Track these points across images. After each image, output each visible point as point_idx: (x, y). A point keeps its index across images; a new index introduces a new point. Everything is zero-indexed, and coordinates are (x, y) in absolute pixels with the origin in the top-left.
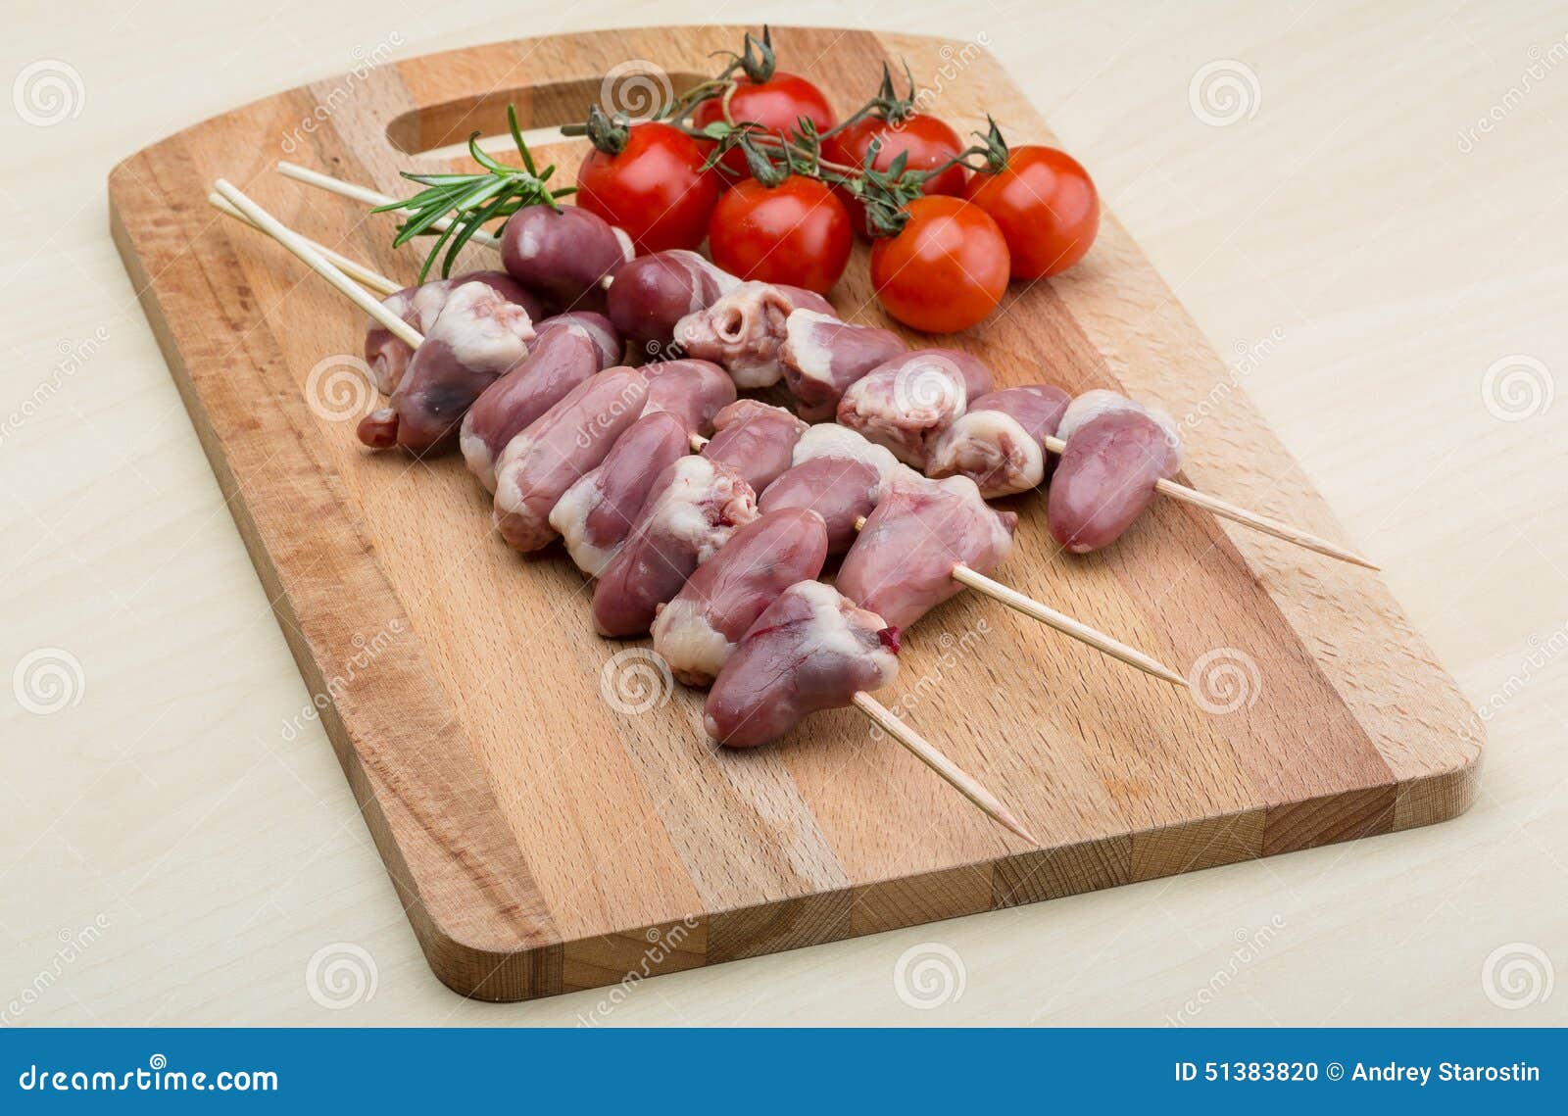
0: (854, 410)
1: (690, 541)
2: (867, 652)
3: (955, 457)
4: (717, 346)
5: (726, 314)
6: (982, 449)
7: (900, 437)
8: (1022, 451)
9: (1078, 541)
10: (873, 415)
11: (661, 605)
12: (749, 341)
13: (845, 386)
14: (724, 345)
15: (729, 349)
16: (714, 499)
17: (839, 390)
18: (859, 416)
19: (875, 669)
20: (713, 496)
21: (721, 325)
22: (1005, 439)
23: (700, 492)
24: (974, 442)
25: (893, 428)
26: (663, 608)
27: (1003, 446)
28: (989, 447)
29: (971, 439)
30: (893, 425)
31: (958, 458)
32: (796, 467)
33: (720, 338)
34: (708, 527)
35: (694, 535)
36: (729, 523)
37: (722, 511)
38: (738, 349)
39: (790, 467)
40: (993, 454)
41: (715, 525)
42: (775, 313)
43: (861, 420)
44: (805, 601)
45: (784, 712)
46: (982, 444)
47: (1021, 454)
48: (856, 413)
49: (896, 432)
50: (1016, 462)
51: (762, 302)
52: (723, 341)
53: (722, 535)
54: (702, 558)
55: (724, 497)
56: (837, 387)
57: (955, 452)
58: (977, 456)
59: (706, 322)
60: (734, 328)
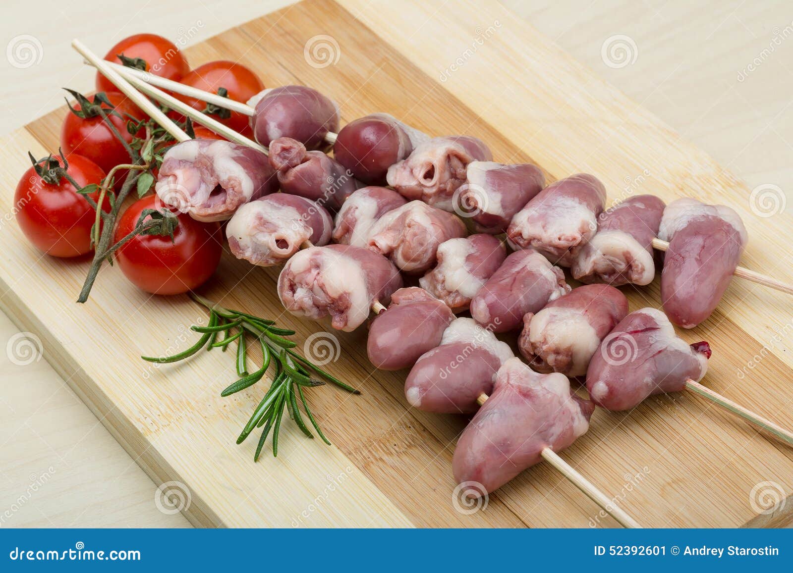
0: (520, 234)
3: (593, 267)
4: (418, 189)
5: (422, 166)
6: (611, 261)
7: (556, 253)
8: (641, 264)
9: (688, 322)
10: (534, 239)
12: (440, 184)
13: (511, 217)
14: (423, 188)
15: (426, 191)
17: (507, 219)
18: (525, 240)
21: (420, 173)
22: (629, 255)
24: (606, 257)
25: (550, 248)
27: (627, 260)
28: (617, 260)
29: (604, 255)
30: (550, 246)
31: (595, 267)
32: (444, 346)
33: (420, 183)
38: (434, 190)
39: (438, 345)
40: (621, 265)
42: (455, 162)
43: (526, 242)
46: (612, 258)
47: (640, 266)
48: (522, 237)
49: (552, 250)
50: (637, 271)
51: (447, 155)
52: (422, 185)
56: (506, 217)
57: (593, 264)
58: (608, 265)
59: (408, 169)
60: (429, 175)
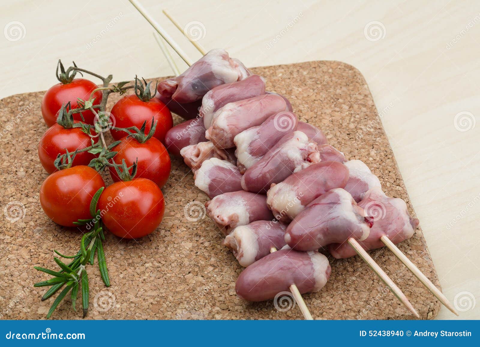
1: (294, 162)
2: (359, 223)
11: (273, 184)
16: (307, 149)
19: (361, 231)
20: (307, 148)
23: (302, 145)
26: (274, 185)
34: (301, 159)
35: (296, 160)
36: (310, 161)
37: (309, 155)
41: (305, 160)
44: (338, 196)
45: (320, 239)
53: (306, 165)
54: (296, 170)
55: (311, 151)
